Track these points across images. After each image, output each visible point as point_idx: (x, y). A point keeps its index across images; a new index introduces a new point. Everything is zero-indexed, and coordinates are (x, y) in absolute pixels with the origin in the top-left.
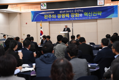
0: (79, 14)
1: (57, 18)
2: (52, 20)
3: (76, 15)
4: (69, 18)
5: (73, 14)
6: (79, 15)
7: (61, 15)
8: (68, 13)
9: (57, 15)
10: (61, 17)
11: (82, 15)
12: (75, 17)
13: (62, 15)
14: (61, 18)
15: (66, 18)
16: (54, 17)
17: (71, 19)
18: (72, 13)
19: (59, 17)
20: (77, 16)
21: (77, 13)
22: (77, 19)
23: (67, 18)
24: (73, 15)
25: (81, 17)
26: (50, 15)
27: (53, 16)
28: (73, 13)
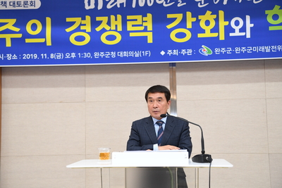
0: (228, 18)
1: (61, 43)
2: (20, 61)
3: (208, 29)
4: (155, 47)
5: (184, 20)
6: (229, 29)
7: (95, 24)
8: (143, 11)
9: (59, 23)
10: (95, 36)
11: (249, 25)
12: (195, 43)
13: (104, 25)
14: (96, 45)
15: (129, 43)
16: (42, 35)
17: (166, 57)
18: (175, 9)
19: (80, 39)
20: (216, 30)
21: (215, 12)
22: (213, 56)
23: (140, 43)
24: (183, 24)
25: (241, 41)
26: (10, 24)
27: (34, 27)
28: (182, 11)
